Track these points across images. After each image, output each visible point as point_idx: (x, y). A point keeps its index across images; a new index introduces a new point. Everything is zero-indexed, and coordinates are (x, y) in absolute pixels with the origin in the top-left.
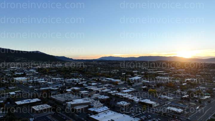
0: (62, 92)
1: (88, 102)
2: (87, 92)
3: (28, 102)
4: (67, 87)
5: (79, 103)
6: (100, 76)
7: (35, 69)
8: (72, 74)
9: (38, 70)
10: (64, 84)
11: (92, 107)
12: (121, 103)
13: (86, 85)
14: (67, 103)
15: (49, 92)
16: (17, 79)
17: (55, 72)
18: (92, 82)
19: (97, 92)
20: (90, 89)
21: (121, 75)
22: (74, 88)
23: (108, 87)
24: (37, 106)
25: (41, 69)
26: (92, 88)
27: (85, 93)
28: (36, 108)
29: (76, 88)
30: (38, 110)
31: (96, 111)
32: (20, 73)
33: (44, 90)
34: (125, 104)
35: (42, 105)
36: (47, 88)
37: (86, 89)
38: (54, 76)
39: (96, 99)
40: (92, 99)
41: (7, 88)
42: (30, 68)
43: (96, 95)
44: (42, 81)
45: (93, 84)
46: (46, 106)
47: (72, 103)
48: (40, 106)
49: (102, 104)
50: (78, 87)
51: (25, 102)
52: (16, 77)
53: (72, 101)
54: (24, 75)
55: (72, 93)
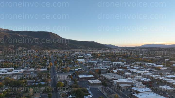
0: (109, 72)
1: (131, 82)
2: (130, 74)
3: (86, 77)
4: (113, 69)
5: (123, 82)
6: (142, 61)
7: (91, 54)
8: (118, 58)
9: (93, 54)
10: (111, 66)
11: (135, 86)
12: (164, 87)
13: (129, 68)
14: (113, 80)
15: (100, 71)
16: (79, 60)
17: (104, 56)
18: (134, 66)
19: (140, 74)
20: (133, 72)
21: (164, 61)
22: (119, 69)
23: (151, 71)
24: (92, 80)
25: (94, 54)
26: (135, 71)
27: (128, 74)
28: (91, 81)
29: (121, 70)
30: (92, 83)
31: (139, 90)
32: (81, 57)
33: (97, 69)
34: (169, 88)
37: (129, 71)
38: (104, 59)
39: (139, 80)
40: (135, 80)
41: (73, 66)
42: (87, 53)
43: (138, 77)
44: (95, 62)
45: (135, 67)
46: (98, 81)
47: (118, 81)
48: (94, 80)
49: (144, 86)
50: (123, 69)
51: (84, 76)
52: (78, 59)
53: (117, 79)
54: (83, 58)
55: (117, 73)
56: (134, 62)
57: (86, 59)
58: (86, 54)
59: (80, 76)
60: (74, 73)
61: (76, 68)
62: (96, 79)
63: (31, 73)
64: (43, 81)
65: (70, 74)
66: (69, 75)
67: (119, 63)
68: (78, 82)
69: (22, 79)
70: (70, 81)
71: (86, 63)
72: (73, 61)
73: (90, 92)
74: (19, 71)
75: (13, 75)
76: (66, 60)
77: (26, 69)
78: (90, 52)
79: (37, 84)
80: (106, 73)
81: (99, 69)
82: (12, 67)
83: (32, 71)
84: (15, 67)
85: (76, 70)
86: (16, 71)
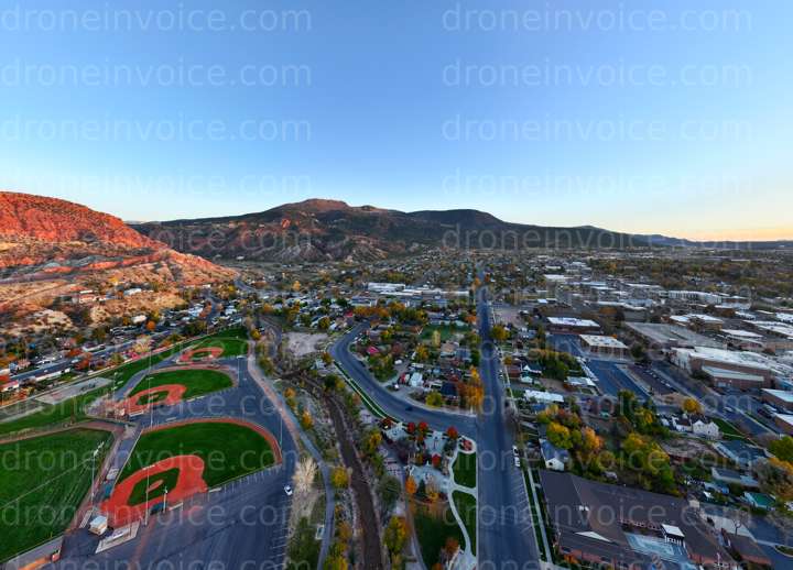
0: (655, 320)
2: (755, 338)
3: (572, 324)
4: (672, 310)
5: (723, 360)
7: (585, 261)
8: (690, 278)
9: (591, 263)
10: (663, 302)
13: (748, 315)
14: (674, 349)
15: (620, 314)
16: (549, 277)
17: (634, 271)
18: (775, 311)
20: (768, 331)
22: (700, 316)
24: (592, 337)
25: (597, 262)
26: (777, 329)
27: (745, 337)
28: (591, 340)
29: (707, 318)
30: (592, 344)
32: (554, 268)
33: (609, 306)
35: (603, 338)
36: (615, 303)
37: (751, 328)
38: (632, 279)
41: (534, 290)
42: (574, 260)
44: (602, 286)
46: (613, 342)
47: (693, 354)
48: (599, 337)
50: (714, 316)
51: (564, 321)
52: (547, 273)
53: (692, 348)
54: (561, 272)
55: (691, 328)
56: (774, 295)
57: (569, 273)
58: (570, 262)
59: (554, 320)
60: (536, 311)
61: (542, 296)
62: (605, 334)
63: (437, 298)
64: (461, 318)
65: (526, 312)
66: (522, 314)
67: (697, 295)
68: (548, 334)
69: (419, 308)
70: (524, 329)
71: (572, 286)
72: (533, 277)
73: (587, 370)
74: (414, 291)
75: (404, 298)
76: (514, 275)
77: (426, 289)
78: (583, 256)
79: (447, 323)
80: (644, 321)
81: (615, 308)
82: (401, 281)
83: (438, 294)
84: (407, 284)
85: (541, 301)
86: (409, 292)
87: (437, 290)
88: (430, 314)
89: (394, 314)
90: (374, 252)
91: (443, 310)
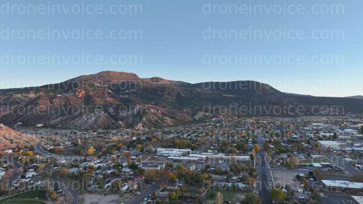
3: (345, 186)
7: (357, 128)
16: (322, 142)
41: (309, 155)
51: (337, 183)
57: (341, 140)
58: (342, 129)
59: (327, 183)
60: (311, 173)
61: (316, 160)
63: (220, 162)
64: (242, 180)
65: (302, 175)
66: (298, 177)
68: (322, 195)
69: (204, 171)
70: (300, 190)
71: (344, 151)
74: (199, 156)
75: (189, 162)
76: (291, 141)
77: (210, 154)
78: (355, 123)
79: (230, 185)
82: (188, 146)
85: (316, 165)
86: (195, 156)
87: (221, 155)
88: (214, 176)
89: (181, 176)
90: (163, 120)
91: (226, 173)
